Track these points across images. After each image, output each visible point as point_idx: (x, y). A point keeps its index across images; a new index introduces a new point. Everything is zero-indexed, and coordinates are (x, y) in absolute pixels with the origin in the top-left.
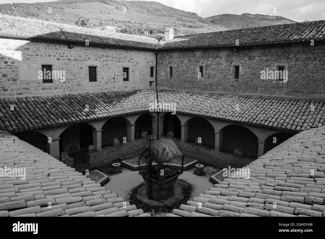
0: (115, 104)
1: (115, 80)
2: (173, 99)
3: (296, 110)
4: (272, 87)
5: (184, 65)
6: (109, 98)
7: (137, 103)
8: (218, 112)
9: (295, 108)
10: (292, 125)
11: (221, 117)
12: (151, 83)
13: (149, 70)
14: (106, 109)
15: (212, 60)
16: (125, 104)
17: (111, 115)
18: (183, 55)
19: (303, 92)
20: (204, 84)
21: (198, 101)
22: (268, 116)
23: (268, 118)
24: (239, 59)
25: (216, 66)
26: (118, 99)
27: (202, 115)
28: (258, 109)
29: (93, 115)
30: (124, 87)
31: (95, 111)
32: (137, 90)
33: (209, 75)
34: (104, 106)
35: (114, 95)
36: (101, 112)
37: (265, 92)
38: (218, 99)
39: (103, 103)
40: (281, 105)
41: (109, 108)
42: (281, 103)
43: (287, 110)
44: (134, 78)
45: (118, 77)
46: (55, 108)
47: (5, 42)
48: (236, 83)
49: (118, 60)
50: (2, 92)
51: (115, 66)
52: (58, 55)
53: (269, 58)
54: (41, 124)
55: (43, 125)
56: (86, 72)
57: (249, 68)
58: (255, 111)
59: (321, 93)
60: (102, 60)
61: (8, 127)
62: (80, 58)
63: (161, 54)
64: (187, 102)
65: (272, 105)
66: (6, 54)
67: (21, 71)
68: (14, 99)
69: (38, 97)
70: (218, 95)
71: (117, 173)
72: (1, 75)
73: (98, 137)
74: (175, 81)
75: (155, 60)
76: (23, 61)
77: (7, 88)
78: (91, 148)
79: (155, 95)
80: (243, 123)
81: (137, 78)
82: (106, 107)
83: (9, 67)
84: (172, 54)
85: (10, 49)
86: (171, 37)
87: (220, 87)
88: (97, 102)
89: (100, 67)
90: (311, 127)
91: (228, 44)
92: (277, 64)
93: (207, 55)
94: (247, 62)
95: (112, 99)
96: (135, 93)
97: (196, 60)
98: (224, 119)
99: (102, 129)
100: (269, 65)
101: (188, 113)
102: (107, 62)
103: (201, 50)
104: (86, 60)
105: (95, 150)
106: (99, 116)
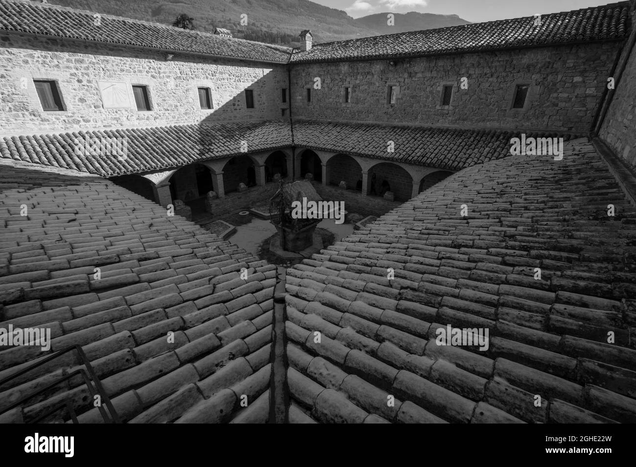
0: (237, 138)
1: (235, 107)
2: (311, 131)
3: (461, 143)
4: (435, 115)
6: (229, 131)
7: (266, 137)
8: (366, 147)
9: (460, 141)
10: (454, 162)
11: (370, 153)
13: (279, 93)
14: (226, 146)
15: (362, 77)
16: (251, 139)
17: (233, 153)
18: (324, 71)
19: (471, 120)
20: (350, 111)
21: (343, 135)
22: (427, 150)
23: (427, 154)
25: (366, 87)
26: (242, 132)
27: (347, 151)
28: (415, 142)
30: (248, 117)
32: (265, 120)
33: (357, 99)
34: (222, 142)
35: (235, 127)
36: (220, 150)
37: (426, 121)
38: (367, 131)
39: (221, 138)
40: (444, 137)
41: (229, 144)
42: (443, 135)
43: (451, 143)
44: (261, 104)
45: (239, 103)
46: (159, 144)
47: (73, 50)
48: (391, 110)
49: (237, 78)
50: (82, 123)
51: (234, 87)
52: (152, 70)
53: (434, 74)
54: (142, 166)
55: (145, 166)
56: (194, 96)
57: (408, 88)
58: (411, 146)
59: (493, 120)
60: (215, 78)
61: (99, 169)
62: (184, 76)
63: (296, 71)
64: (329, 135)
65: (432, 137)
66: (77, 69)
67: (104, 93)
68: (101, 133)
69: (133, 130)
70: (368, 126)
71: (246, 223)
72: (77, 100)
73: (219, 181)
74: (314, 108)
75: (288, 78)
76: (104, 78)
77: (87, 117)
78: (211, 194)
79: (289, 128)
80: (397, 160)
81: (264, 104)
82: (225, 142)
83: (86, 87)
84: (310, 69)
85: (82, 62)
86: (309, 46)
87: (371, 116)
88: (214, 137)
89: (213, 88)
90: (476, 163)
91: (383, 55)
92: (444, 83)
93: (356, 71)
94: (406, 80)
95: (234, 133)
96: (263, 124)
97: (341, 78)
98: (373, 156)
99: (222, 171)
100: (434, 84)
101: (330, 150)
102: (222, 81)
103: (347, 64)
104: (192, 78)
105: (217, 197)
106: (217, 154)
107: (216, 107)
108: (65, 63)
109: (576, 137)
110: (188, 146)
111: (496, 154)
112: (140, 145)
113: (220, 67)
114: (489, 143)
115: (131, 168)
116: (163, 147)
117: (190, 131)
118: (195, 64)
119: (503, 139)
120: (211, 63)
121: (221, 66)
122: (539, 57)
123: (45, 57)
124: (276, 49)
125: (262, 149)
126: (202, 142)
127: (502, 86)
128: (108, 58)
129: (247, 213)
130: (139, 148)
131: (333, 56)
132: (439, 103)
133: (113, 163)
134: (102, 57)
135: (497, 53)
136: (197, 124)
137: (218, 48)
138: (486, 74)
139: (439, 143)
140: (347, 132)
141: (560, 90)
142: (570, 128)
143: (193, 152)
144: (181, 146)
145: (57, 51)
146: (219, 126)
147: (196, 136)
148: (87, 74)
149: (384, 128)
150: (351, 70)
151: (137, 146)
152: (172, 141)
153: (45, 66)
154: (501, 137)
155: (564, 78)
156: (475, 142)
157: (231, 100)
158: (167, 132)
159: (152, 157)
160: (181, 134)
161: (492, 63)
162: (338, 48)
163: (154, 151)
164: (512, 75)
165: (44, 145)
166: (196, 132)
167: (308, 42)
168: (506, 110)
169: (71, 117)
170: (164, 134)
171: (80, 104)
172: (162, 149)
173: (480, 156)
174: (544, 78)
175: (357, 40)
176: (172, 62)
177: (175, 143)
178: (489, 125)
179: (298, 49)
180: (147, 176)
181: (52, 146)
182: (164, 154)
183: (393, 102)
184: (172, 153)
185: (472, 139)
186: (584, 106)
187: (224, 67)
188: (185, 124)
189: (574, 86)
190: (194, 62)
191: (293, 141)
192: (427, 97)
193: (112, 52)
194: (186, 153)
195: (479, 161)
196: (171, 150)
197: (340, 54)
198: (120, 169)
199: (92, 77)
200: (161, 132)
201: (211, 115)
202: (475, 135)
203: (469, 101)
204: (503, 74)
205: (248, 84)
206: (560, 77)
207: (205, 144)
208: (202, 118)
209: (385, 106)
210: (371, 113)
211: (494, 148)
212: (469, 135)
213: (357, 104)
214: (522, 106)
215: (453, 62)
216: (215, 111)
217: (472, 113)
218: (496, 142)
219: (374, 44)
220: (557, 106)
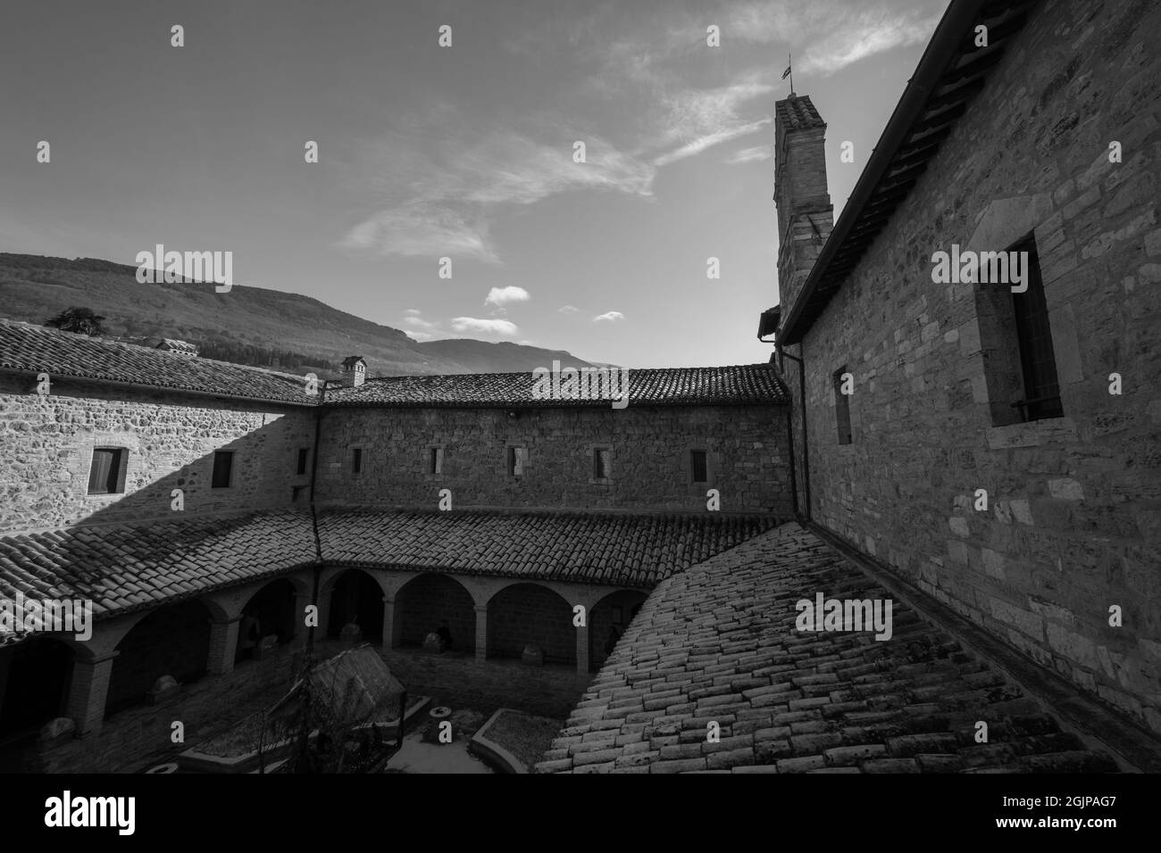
0: (178, 558)
1: (183, 486)
2: (361, 530)
3: (639, 538)
4: (587, 492)
5: (392, 444)
6: (155, 541)
7: (254, 550)
8: (481, 555)
9: (637, 534)
10: (639, 572)
11: (490, 567)
12: (297, 490)
13: (293, 456)
14: (142, 580)
15: (462, 433)
16: (214, 556)
17: (161, 595)
18: (392, 421)
19: (644, 500)
21: (430, 534)
22: (591, 554)
23: (592, 561)
24: (520, 434)
25: (470, 449)
26: (191, 543)
27: (443, 567)
28: (567, 541)
30: (212, 506)
31: (101, 588)
32: (252, 510)
33: (454, 467)
34: (136, 571)
35: (176, 532)
36: (125, 592)
37: (576, 502)
38: (478, 524)
39: (132, 560)
40: (610, 529)
41: (154, 574)
42: (609, 526)
43: (624, 540)
44: (247, 479)
45: (195, 479)
48: (516, 485)
49: (201, 430)
51: (191, 446)
53: (578, 432)
56: (79, 465)
57: (542, 452)
58: (562, 547)
59: (674, 500)
60: (147, 429)
62: (64, 425)
63: (333, 418)
64: (401, 536)
65: (593, 530)
70: (477, 514)
73: (96, 682)
74: (366, 484)
75: (314, 430)
78: (56, 727)
79: (309, 525)
80: (543, 577)
81: (256, 477)
82: (142, 571)
84: (363, 417)
86: (359, 379)
87: (481, 496)
88: (110, 560)
89: (137, 449)
90: (673, 572)
91: (497, 402)
92: (595, 445)
93: (451, 423)
94: (537, 439)
95: (170, 546)
96: (247, 519)
97: (423, 433)
98: (498, 572)
99: (116, 649)
100: (580, 447)
101: (407, 565)
102: (164, 435)
103: (435, 411)
104: (87, 429)
105: (74, 735)
106: (114, 605)
107: (131, 486)
109: (783, 522)
111: (695, 554)
113: (166, 410)
114: (679, 535)
117: (37, 549)
118: (104, 403)
119: (696, 527)
120: (146, 401)
121: (169, 408)
122: (707, 416)
124: (293, 381)
125: (242, 579)
126: (70, 576)
127: (673, 451)
131: (410, 398)
132: (591, 474)
135: (658, 409)
136: (63, 530)
137: (170, 375)
138: (649, 435)
139: (606, 540)
140: (437, 528)
141: (743, 458)
142: (771, 509)
146: (128, 532)
147: (55, 561)
149: (508, 517)
150: (442, 422)
154: (692, 526)
155: (743, 444)
156: (660, 535)
157: (174, 474)
161: (653, 420)
162: (414, 386)
164: (682, 438)
166: (56, 551)
167: (357, 374)
168: (686, 485)
173: (675, 560)
174: (721, 443)
175: (447, 377)
178: (670, 507)
179: (335, 382)
183: (518, 470)
185: (653, 530)
186: (776, 479)
187: (176, 409)
188: (28, 533)
189: (757, 453)
190: (102, 398)
191: (319, 553)
192: (573, 466)
195: (677, 568)
197: (421, 396)
201: (113, 506)
202: (654, 524)
203: (634, 471)
204: (671, 435)
205: (222, 442)
206: (738, 442)
207: (82, 580)
208: (84, 515)
209: (506, 478)
210: (480, 491)
211: (689, 545)
212: (646, 524)
213: (455, 475)
214: (705, 480)
215: (603, 417)
216: (129, 498)
217: (643, 490)
218: (688, 533)
219: (477, 385)
220: (746, 479)
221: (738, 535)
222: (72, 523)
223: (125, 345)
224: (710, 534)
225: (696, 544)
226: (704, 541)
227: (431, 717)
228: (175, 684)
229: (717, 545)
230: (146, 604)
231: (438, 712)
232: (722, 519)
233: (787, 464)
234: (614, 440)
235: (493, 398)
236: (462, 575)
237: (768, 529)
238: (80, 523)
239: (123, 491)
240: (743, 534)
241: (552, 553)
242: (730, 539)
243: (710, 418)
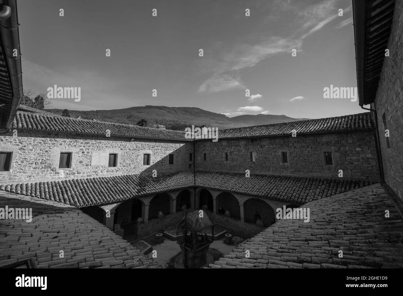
0: (162, 182)
1: (163, 164)
2: (206, 177)
3: (300, 186)
4: (280, 168)
5: (214, 152)
7: (179, 181)
8: (240, 187)
9: (299, 184)
11: (243, 192)
12: (190, 165)
13: (188, 156)
14: (154, 187)
15: (234, 148)
16: (169, 182)
17: (157, 191)
19: (304, 172)
20: (229, 166)
21: (226, 180)
22: (280, 190)
23: (280, 192)
24: (254, 147)
25: (237, 153)
26: (165, 178)
27: (228, 191)
28: (271, 185)
29: (144, 191)
30: (169, 169)
31: (146, 188)
32: (179, 171)
33: (232, 159)
34: (152, 184)
35: (161, 175)
36: (150, 189)
37: (276, 172)
38: (240, 177)
39: (152, 182)
40: (289, 182)
41: (156, 185)
42: (288, 181)
43: (294, 186)
44: (177, 162)
45: (165, 162)
46: (115, 186)
47: (86, 138)
48: (253, 165)
49: (165, 149)
50: (76, 174)
51: (164, 153)
52: (122, 146)
53: (275, 146)
54: (102, 200)
55: (104, 200)
56: (141, 158)
57: (261, 154)
58: (269, 187)
59: (317, 172)
60: (154, 149)
61: (76, 202)
62: (137, 148)
63: (198, 144)
64: (217, 180)
65: (281, 182)
66: (84, 147)
67: (93, 158)
68: (84, 180)
69: (103, 178)
70: (240, 174)
71: (159, 243)
72: (78, 162)
73: (146, 210)
74: (208, 164)
75: (193, 148)
76: (96, 151)
77: (80, 171)
78: (140, 220)
79: (193, 175)
80: (261, 197)
81: (179, 162)
82: (154, 185)
83: (85, 156)
84: (206, 144)
85: (88, 143)
88: (148, 181)
89: (152, 154)
91: (245, 137)
92: (282, 151)
93: (231, 144)
94: (259, 149)
95: (160, 179)
96: (177, 173)
97: (222, 148)
98: (246, 193)
99: (149, 203)
100: (276, 151)
101: (218, 189)
102: (157, 150)
103: (226, 141)
104: (142, 149)
105: (143, 222)
106: (148, 192)
107: (152, 164)
108: (80, 144)
109: (373, 183)
110: (132, 187)
111: (325, 194)
112: (104, 187)
113: (157, 144)
114: (319, 186)
115: (95, 202)
116: (117, 188)
117: (134, 178)
118: (145, 143)
119: (327, 183)
120: (153, 142)
122: (331, 138)
123: (71, 142)
125: (176, 189)
126: (140, 184)
127: (315, 153)
128: (101, 141)
129: (162, 235)
130: (103, 188)
132: (281, 161)
133: (86, 198)
134: (98, 141)
136: (139, 174)
137: (158, 135)
139: (286, 186)
140: (228, 178)
141: (351, 155)
142: (368, 177)
143: (134, 191)
144: (128, 187)
145: (78, 139)
147: (137, 181)
148: (88, 149)
150: (228, 144)
151: (102, 187)
152: (123, 184)
153: (69, 146)
154: (325, 182)
155: (350, 149)
156: (309, 185)
157: (160, 160)
158: (121, 179)
159: (109, 194)
160: (129, 180)
161: (306, 140)
162: (220, 133)
163: (111, 190)
164: (319, 147)
165: (51, 188)
166: (138, 178)
168: (322, 166)
169: (72, 171)
170: (119, 180)
171: (79, 164)
172: (116, 189)
173: (315, 195)
174: (339, 149)
175: (231, 129)
176: (133, 142)
177: (124, 185)
178: (315, 175)
180: (103, 207)
181: (55, 188)
182: (116, 192)
183: (254, 160)
184: (121, 192)
185: (307, 183)
187: (159, 143)
188: (132, 174)
189: (358, 153)
190: (144, 142)
191: (195, 183)
192: (274, 158)
193: (104, 139)
194: (130, 191)
195: (315, 198)
196: (121, 190)
198: (88, 202)
199: (90, 150)
200: (118, 179)
201: (148, 168)
202: (308, 181)
203: (298, 160)
204: (314, 146)
205: (171, 152)
206: (347, 148)
207: (142, 186)
208: (143, 170)
209: (250, 162)
210: (242, 167)
211: (322, 190)
212: (304, 181)
213: (233, 162)
214: (331, 164)
215: (284, 140)
216: (151, 166)
217: (303, 167)
218: (323, 185)
219: (239, 132)
220: (353, 164)
221: (348, 187)
222: (141, 172)
223: (149, 128)
224: (334, 186)
225: (326, 190)
226: (330, 189)
227: (226, 236)
228: (162, 214)
229: (336, 191)
230: (154, 193)
231: (228, 235)
232: (340, 180)
233: (376, 157)
234: (289, 148)
235: (243, 136)
236: (234, 193)
237: (364, 185)
238: (142, 172)
239: (150, 165)
240: (350, 187)
241: (265, 189)
242: (343, 189)
243: (333, 138)
